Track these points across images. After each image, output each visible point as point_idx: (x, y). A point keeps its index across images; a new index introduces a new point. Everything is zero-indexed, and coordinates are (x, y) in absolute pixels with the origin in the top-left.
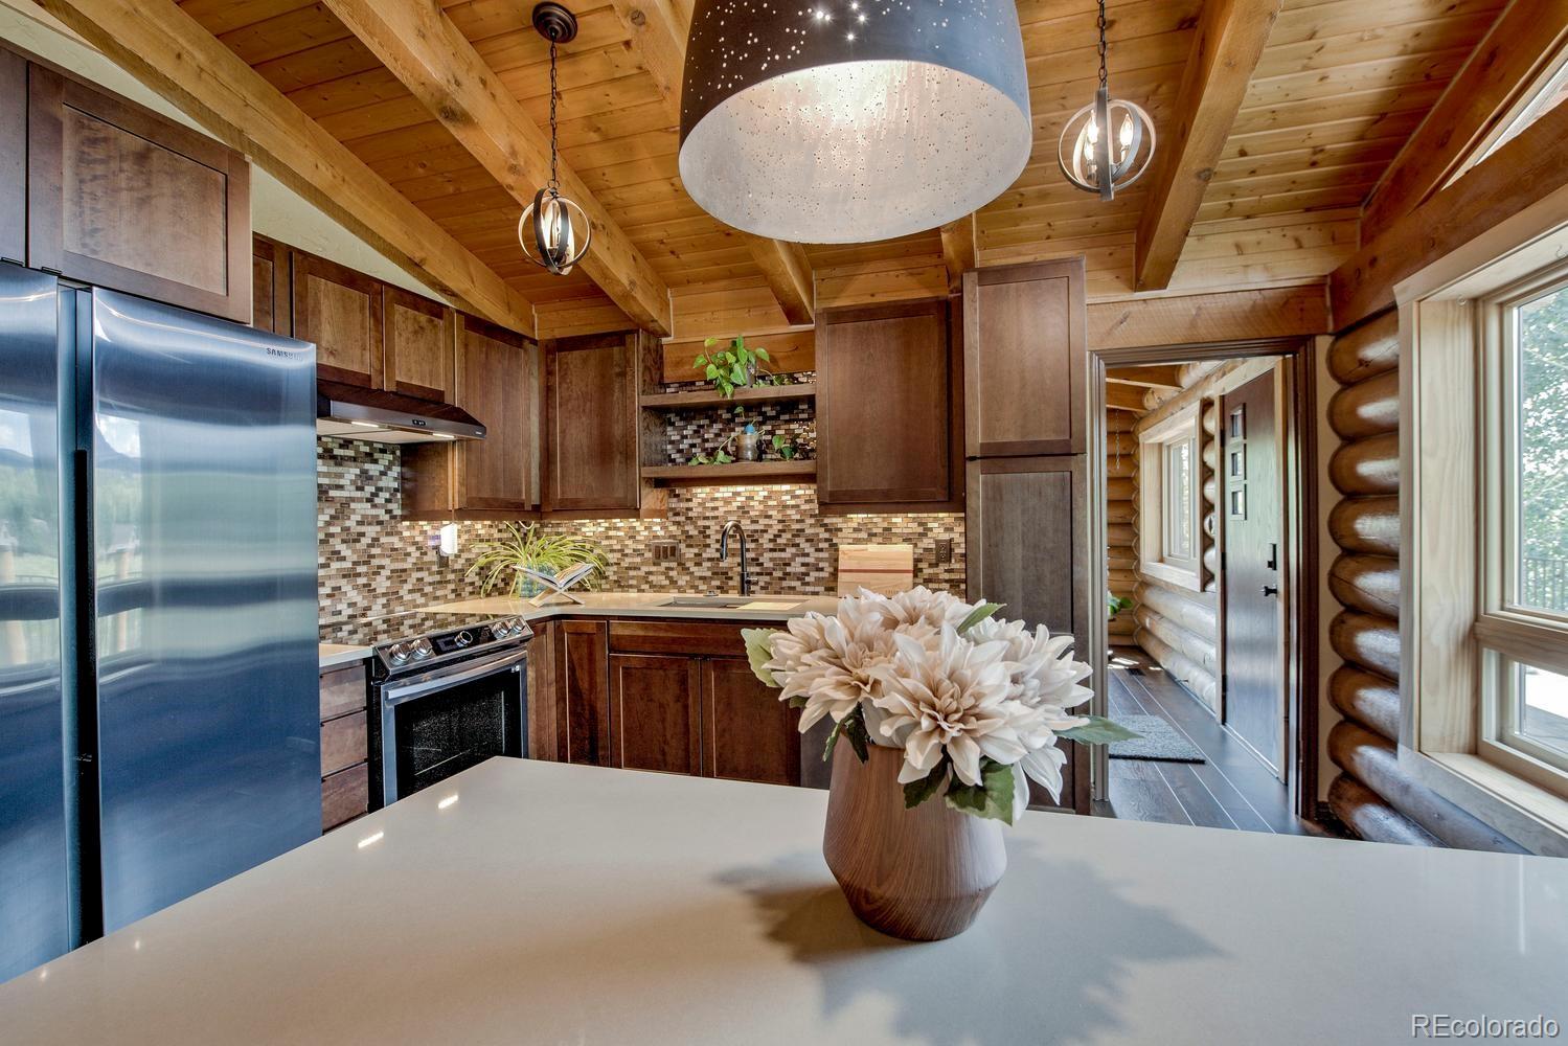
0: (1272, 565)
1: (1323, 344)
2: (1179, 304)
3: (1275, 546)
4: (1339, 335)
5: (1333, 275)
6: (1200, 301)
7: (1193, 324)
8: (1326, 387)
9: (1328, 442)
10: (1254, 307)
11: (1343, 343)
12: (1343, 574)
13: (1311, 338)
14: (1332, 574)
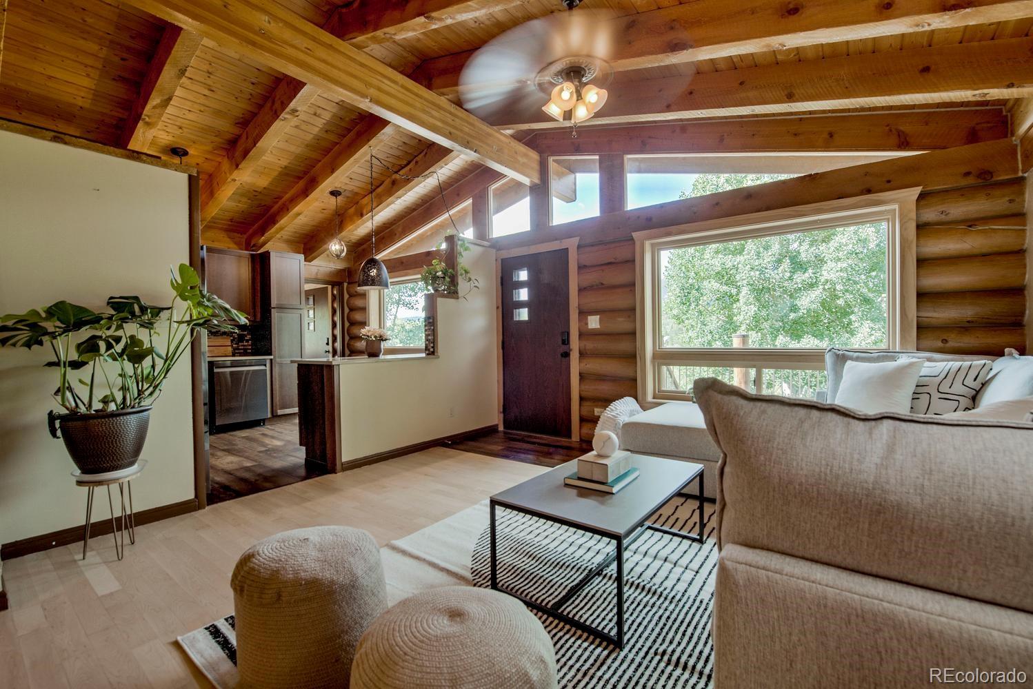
0: (328, 344)
1: (345, 284)
2: (314, 268)
3: (328, 339)
4: (349, 283)
5: (348, 268)
6: (319, 268)
7: (317, 274)
8: (346, 296)
9: (347, 310)
10: (331, 272)
11: (350, 286)
12: (352, 343)
13: (343, 283)
14: (348, 344)
